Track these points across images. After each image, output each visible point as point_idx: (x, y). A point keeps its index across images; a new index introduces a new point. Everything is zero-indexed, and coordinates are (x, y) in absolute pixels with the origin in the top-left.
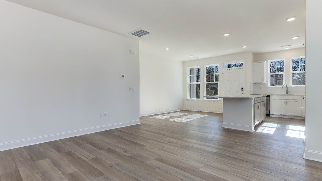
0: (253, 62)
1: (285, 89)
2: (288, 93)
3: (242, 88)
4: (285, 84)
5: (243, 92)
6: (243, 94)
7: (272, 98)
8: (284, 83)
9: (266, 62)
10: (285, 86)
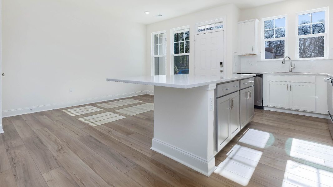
0: (239, 21)
1: (287, 64)
2: (292, 71)
3: (221, 63)
4: (287, 56)
5: (222, 69)
6: (221, 71)
7: (266, 79)
8: (286, 54)
9: (257, 21)
10: (287, 59)
